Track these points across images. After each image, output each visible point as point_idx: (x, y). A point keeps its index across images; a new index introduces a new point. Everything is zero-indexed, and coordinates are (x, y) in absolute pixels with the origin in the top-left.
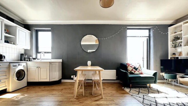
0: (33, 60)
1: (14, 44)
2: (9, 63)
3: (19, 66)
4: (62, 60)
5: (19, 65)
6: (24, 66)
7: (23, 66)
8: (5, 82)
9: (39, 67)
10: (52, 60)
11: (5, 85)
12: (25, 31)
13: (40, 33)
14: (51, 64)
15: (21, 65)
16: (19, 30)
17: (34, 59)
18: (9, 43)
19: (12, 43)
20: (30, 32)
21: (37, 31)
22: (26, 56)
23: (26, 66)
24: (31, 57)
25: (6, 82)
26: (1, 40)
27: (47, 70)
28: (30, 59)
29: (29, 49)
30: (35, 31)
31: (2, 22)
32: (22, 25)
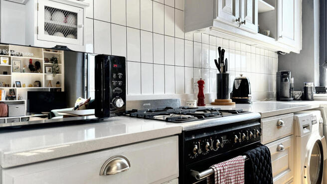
0: (315, 94)
3: (313, 126)
5: (312, 123)
6: (319, 123)
15: (316, 122)
24: (311, 85)
28: (309, 92)
29: (298, 52)
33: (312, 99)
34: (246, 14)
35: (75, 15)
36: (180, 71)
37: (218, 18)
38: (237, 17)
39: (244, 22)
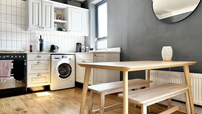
0: (89, 51)
1: (66, 31)
5: (62, 58)
6: (70, 58)
7: (68, 58)
8: (46, 77)
9: (85, 61)
11: (46, 81)
12: (81, 11)
14: (95, 55)
15: (66, 58)
16: (71, 11)
18: (61, 30)
19: (64, 30)
20: (88, 10)
21: (96, 6)
23: (74, 59)
25: (48, 77)
26: (51, 27)
28: (87, 50)
29: (88, 36)
30: (94, 7)
31: (51, 6)
32: (79, 4)
34: (46, 25)
36: (24, 43)
37: (29, 28)
38: (39, 26)
39: (43, 28)
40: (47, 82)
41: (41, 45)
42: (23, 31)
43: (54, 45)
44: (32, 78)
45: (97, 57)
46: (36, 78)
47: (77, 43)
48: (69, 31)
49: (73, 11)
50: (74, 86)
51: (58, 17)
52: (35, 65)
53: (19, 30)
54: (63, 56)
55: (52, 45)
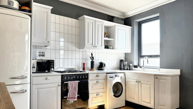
0: (133, 68)
1: (113, 49)
2: (107, 73)
3: (116, 78)
4: (181, 71)
6: (121, 77)
8: (102, 96)
9: (140, 82)
10: (161, 69)
13: (144, 26)
14: (157, 78)
15: (119, 77)
16: (118, 29)
17: (136, 67)
18: (108, 48)
19: (111, 47)
20: (131, 27)
21: (140, 24)
22: (126, 62)
23: (124, 77)
24: (131, 65)
25: (104, 96)
26: (102, 46)
27: (150, 87)
28: (131, 67)
29: (130, 53)
30: (138, 24)
31: (102, 25)
32: (122, 21)
33: (132, 70)
34: (98, 44)
35: (44, 52)
36: (77, 60)
37: (85, 47)
38: (93, 45)
39: (96, 47)
40: (103, 101)
41: (92, 63)
42: (77, 49)
43: (102, 62)
44: (92, 97)
45: (159, 79)
46: (95, 97)
47: (121, 60)
48: (116, 48)
49: (119, 29)
50: (124, 105)
51: (106, 35)
52: (95, 84)
53: (74, 48)
54: (116, 75)
55: (100, 62)
